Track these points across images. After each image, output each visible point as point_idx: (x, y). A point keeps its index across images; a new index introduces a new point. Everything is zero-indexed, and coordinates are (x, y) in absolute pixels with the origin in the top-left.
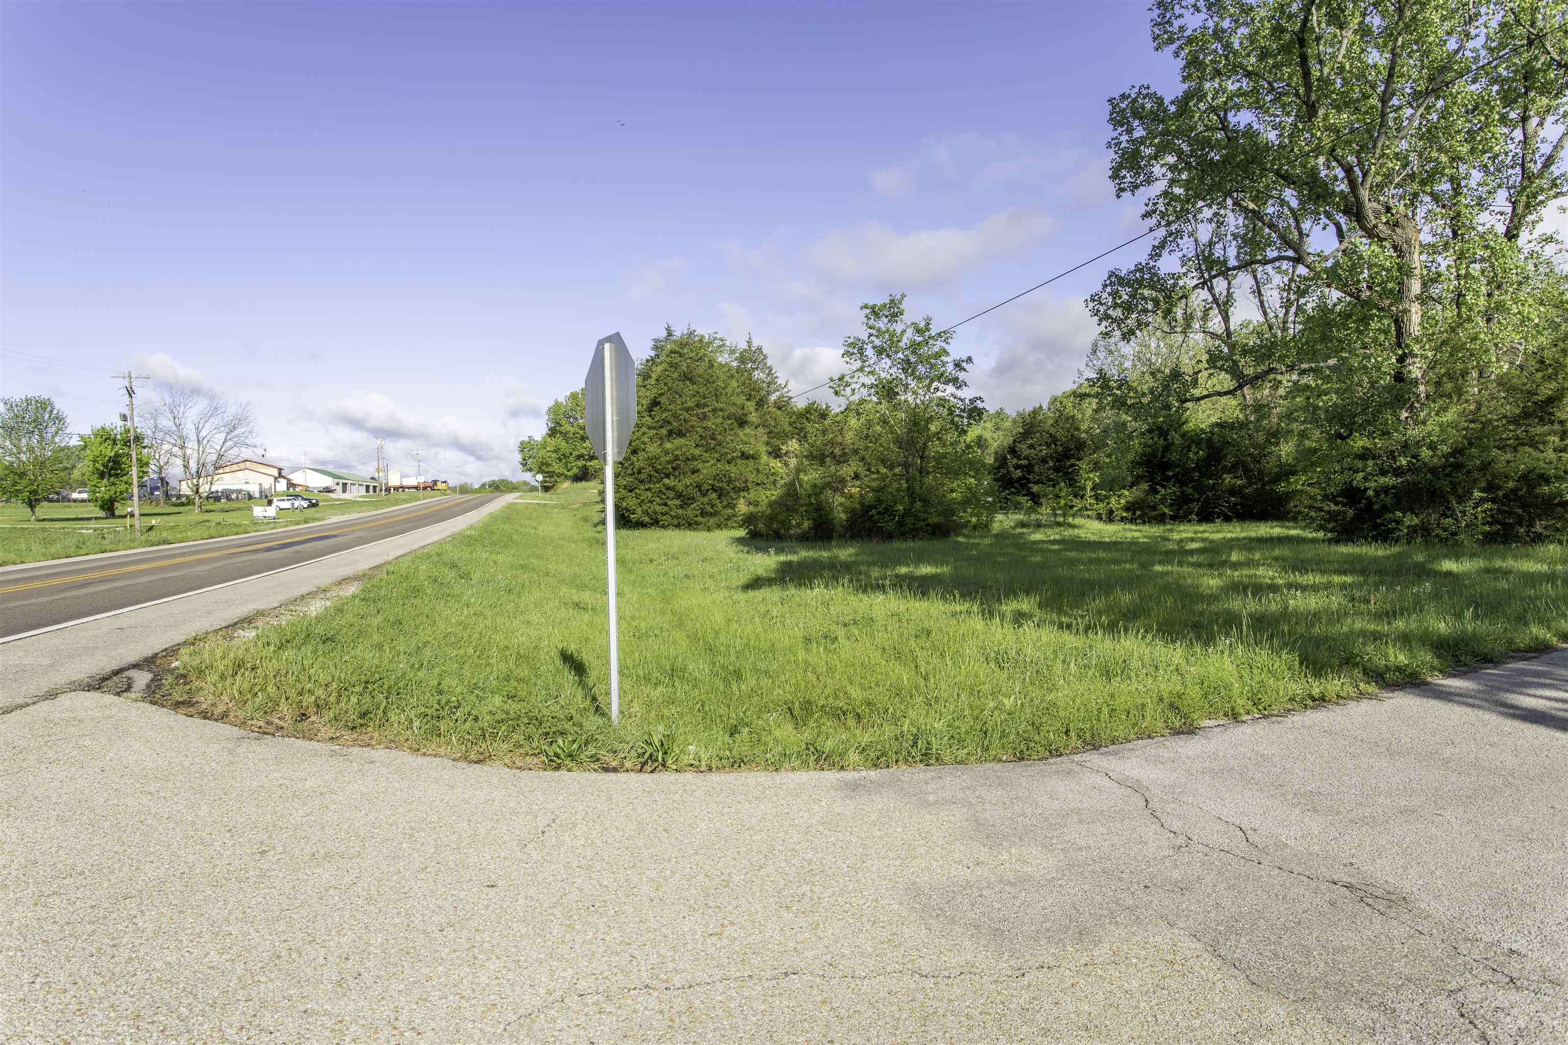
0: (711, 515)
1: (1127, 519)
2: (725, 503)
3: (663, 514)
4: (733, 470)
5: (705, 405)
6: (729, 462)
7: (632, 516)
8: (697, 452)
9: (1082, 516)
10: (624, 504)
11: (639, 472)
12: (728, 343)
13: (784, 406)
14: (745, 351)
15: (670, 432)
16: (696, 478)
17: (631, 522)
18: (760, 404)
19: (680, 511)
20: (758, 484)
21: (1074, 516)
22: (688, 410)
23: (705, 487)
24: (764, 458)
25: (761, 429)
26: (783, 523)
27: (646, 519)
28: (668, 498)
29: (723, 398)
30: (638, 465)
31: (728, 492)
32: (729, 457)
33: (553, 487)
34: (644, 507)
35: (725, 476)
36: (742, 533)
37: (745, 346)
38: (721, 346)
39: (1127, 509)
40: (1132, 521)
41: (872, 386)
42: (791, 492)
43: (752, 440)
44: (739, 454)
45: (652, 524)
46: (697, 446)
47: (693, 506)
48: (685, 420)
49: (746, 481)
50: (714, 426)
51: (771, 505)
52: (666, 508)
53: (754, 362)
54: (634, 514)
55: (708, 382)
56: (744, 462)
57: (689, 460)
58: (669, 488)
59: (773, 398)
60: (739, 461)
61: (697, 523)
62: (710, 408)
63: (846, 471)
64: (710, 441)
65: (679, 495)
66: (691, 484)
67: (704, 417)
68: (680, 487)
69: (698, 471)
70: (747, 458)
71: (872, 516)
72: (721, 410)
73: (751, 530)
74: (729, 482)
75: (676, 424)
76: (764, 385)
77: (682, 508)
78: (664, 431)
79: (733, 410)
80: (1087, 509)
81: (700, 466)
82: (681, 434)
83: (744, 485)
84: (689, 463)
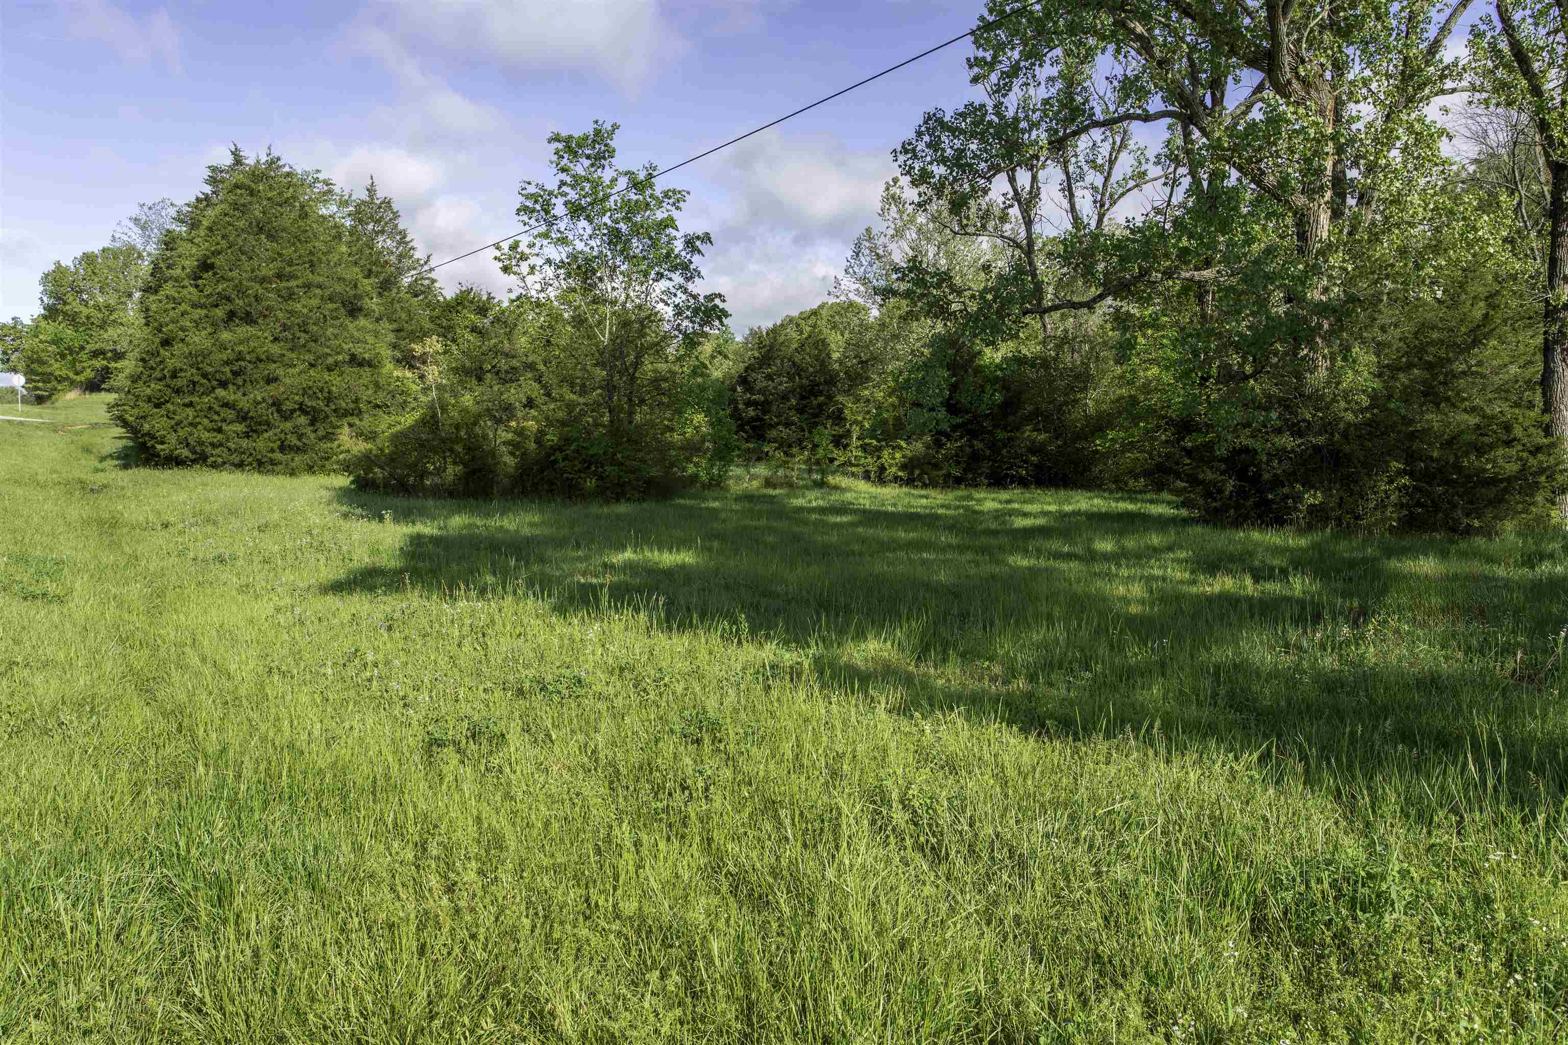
0: (297, 450)
1: (902, 479)
2: (321, 433)
3: (213, 445)
4: (336, 383)
5: (292, 276)
6: (329, 369)
7: (159, 447)
8: (275, 349)
9: (845, 474)
10: (146, 427)
11: (174, 375)
12: (337, 190)
13: (423, 292)
14: (363, 202)
15: (231, 315)
16: (273, 390)
17: (159, 456)
18: (386, 285)
19: (245, 443)
20: (377, 406)
21: (834, 473)
22: (263, 280)
23: (288, 406)
24: (388, 367)
25: (385, 325)
26: (413, 467)
27: (185, 453)
28: (224, 420)
29: (323, 269)
30: (171, 363)
31: (327, 417)
32: (330, 360)
33: (49, 397)
34: (181, 433)
35: (321, 390)
36: (343, 481)
37: (364, 196)
38: (325, 193)
39: (903, 467)
40: (910, 482)
41: (561, 265)
42: (430, 422)
43: (371, 340)
44: (347, 358)
45: (194, 461)
46: (276, 339)
47: (266, 435)
48: (257, 298)
49: (357, 401)
50: (305, 311)
51: (396, 439)
52: (220, 436)
53: (378, 222)
54: (163, 443)
55: (298, 239)
56: (355, 370)
57: (261, 361)
58: (226, 405)
59: (406, 280)
60: (347, 369)
61: (273, 462)
62: (300, 282)
63: (514, 395)
64: (298, 334)
65: (243, 417)
66: (264, 399)
67: (290, 296)
68: (244, 403)
69: (276, 379)
70: (360, 365)
71: (555, 462)
72: (320, 286)
73: (358, 476)
74: (329, 400)
75: (241, 303)
76: (393, 259)
77: (248, 437)
78: (220, 313)
79: (339, 288)
80: (852, 465)
81: (280, 372)
82: (248, 319)
83: (352, 406)
84: (261, 366)
